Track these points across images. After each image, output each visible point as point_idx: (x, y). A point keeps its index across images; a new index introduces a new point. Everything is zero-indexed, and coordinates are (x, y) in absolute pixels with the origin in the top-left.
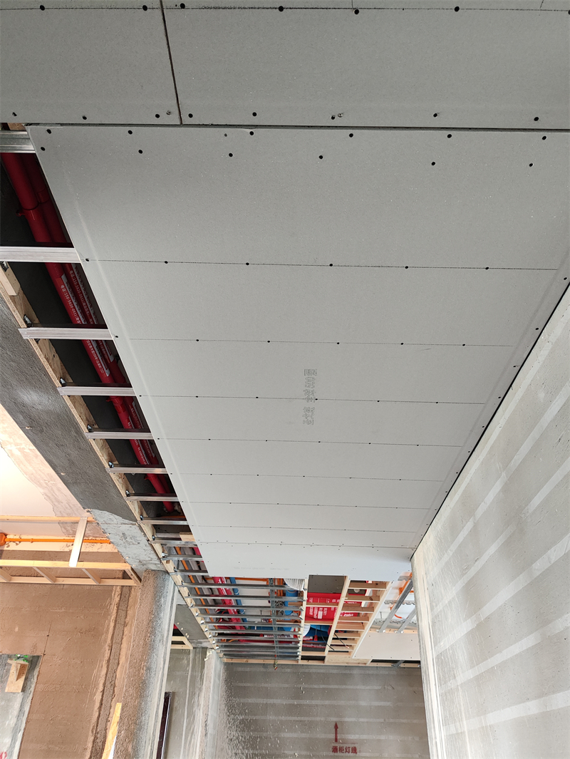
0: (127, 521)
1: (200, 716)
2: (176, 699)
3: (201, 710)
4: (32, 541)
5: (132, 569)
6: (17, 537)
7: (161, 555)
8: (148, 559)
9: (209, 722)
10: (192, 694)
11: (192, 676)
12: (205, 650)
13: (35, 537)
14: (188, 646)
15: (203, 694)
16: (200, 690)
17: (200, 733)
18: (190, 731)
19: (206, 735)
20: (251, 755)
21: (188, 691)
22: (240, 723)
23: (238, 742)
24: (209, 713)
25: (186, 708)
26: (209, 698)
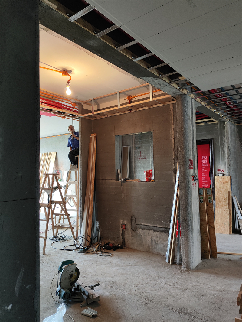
0: (156, 78)
1: (226, 145)
2: (215, 140)
3: (226, 143)
4: (140, 96)
5: (172, 96)
6: (135, 96)
7: (178, 88)
8: (174, 91)
9: (230, 147)
10: (221, 138)
11: (220, 132)
12: (224, 122)
13: (140, 94)
14: (217, 122)
15: (226, 138)
16: (225, 136)
17: (227, 151)
18: (223, 150)
19: (229, 151)
21: (219, 137)
24: (230, 144)
25: (219, 143)
26: (229, 139)
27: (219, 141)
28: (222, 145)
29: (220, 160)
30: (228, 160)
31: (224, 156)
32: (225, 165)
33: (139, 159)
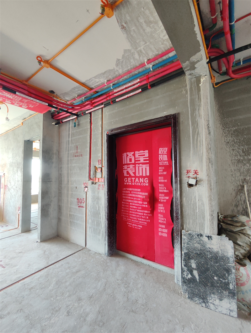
2: (181, 116)
3: (203, 119)
9: (210, 126)
10: (193, 110)
11: (191, 99)
15: (202, 108)
16: (200, 106)
17: (204, 133)
18: (196, 133)
19: (209, 133)
20: (247, 149)
21: (189, 109)
22: (234, 132)
23: (233, 143)
24: (210, 120)
25: (190, 120)
26: (208, 109)
27: (190, 117)
28: (195, 124)
29: (192, 152)
30: (207, 151)
31: (199, 144)
32: (201, 161)
33: (76, 157)
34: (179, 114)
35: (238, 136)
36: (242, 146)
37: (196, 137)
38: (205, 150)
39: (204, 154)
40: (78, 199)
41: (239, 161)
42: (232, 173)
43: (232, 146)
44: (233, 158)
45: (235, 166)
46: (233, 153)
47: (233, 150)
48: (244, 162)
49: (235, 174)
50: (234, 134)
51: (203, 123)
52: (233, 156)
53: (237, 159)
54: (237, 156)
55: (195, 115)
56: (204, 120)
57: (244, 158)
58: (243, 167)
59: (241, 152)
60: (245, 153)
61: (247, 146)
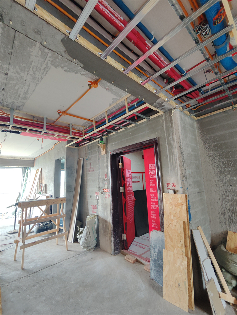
2: (160, 140)
3: (175, 141)
9: (182, 147)
11: (166, 127)
12: (170, 111)
14: (161, 112)
15: (174, 133)
17: (177, 153)
18: (172, 153)
19: (182, 153)
20: (226, 161)
21: (166, 134)
22: (214, 147)
23: (214, 156)
24: (181, 142)
25: (167, 143)
26: (179, 134)
27: (166, 140)
28: (170, 145)
29: (169, 168)
30: (181, 168)
31: (174, 162)
32: (177, 176)
33: (90, 172)
34: (159, 138)
35: (217, 150)
36: (222, 159)
37: (171, 156)
38: (179, 167)
39: (178, 170)
40: (92, 206)
41: (221, 172)
42: (216, 183)
43: (213, 159)
44: (216, 170)
45: (218, 177)
46: (215, 165)
47: (215, 162)
48: (225, 173)
49: (219, 184)
50: (214, 149)
51: (176, 145)
52: (216, 168)
53: (218, 170)
54: (219, 168)
55: (170, 139)
56: (177, 142)
57: (225, 170)
58: (224, 178)
59: (222, 164)
60: (225, 165)
61: (226, 159)
